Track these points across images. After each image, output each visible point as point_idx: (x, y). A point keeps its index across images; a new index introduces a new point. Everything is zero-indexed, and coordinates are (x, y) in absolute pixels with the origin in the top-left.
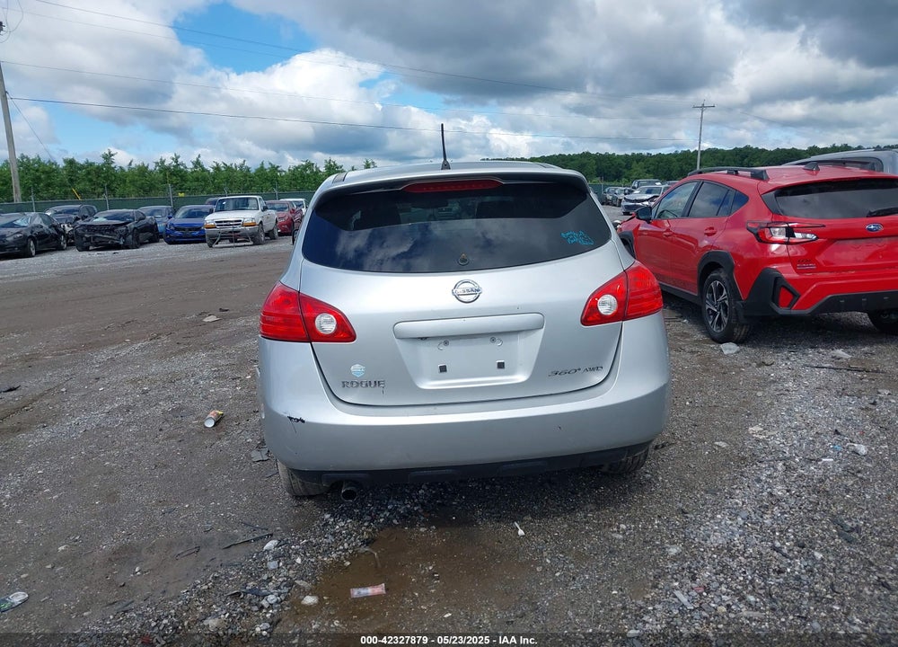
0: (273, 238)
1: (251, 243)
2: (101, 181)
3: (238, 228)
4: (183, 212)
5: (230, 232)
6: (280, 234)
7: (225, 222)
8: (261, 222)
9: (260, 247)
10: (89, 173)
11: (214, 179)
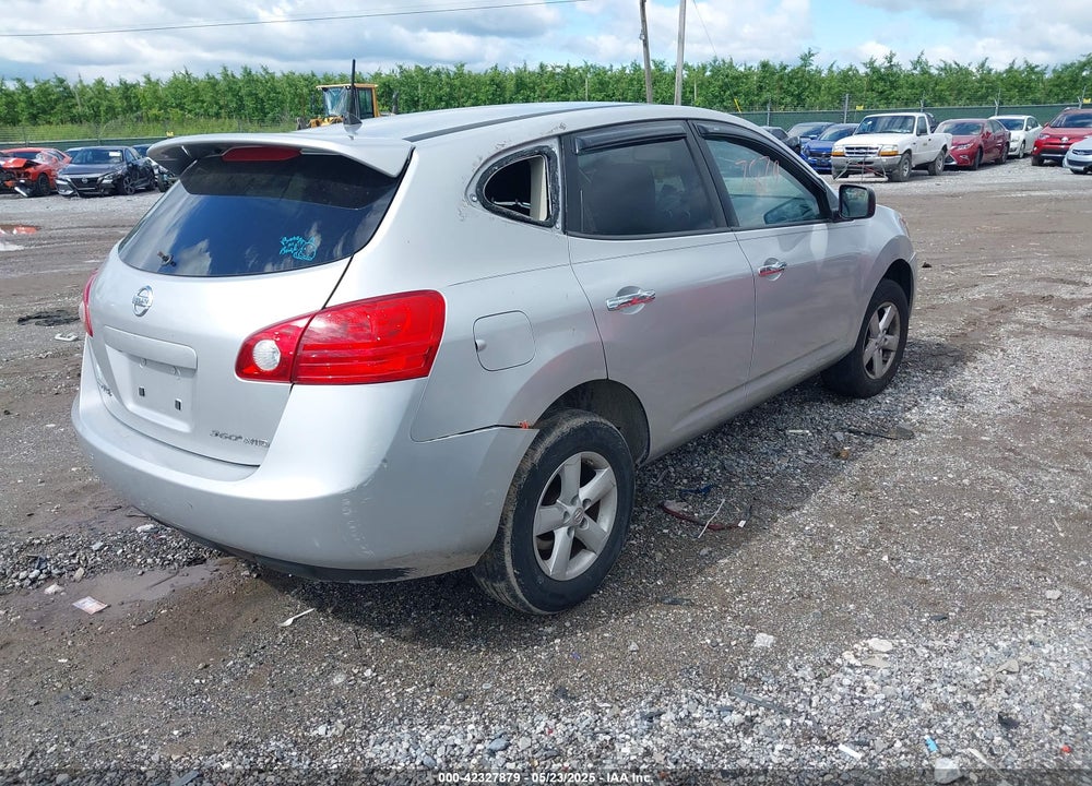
0: (933, 174)
1: (885, 179)
2: (793, 88)
3: (871, 158)
4: (834, 131)
5: (861, 163)
6: (947, 168)
7: (857, 148)
8: (909, 151)
9: (900, 185)
10: (781, 78)
11: (936, 84)
